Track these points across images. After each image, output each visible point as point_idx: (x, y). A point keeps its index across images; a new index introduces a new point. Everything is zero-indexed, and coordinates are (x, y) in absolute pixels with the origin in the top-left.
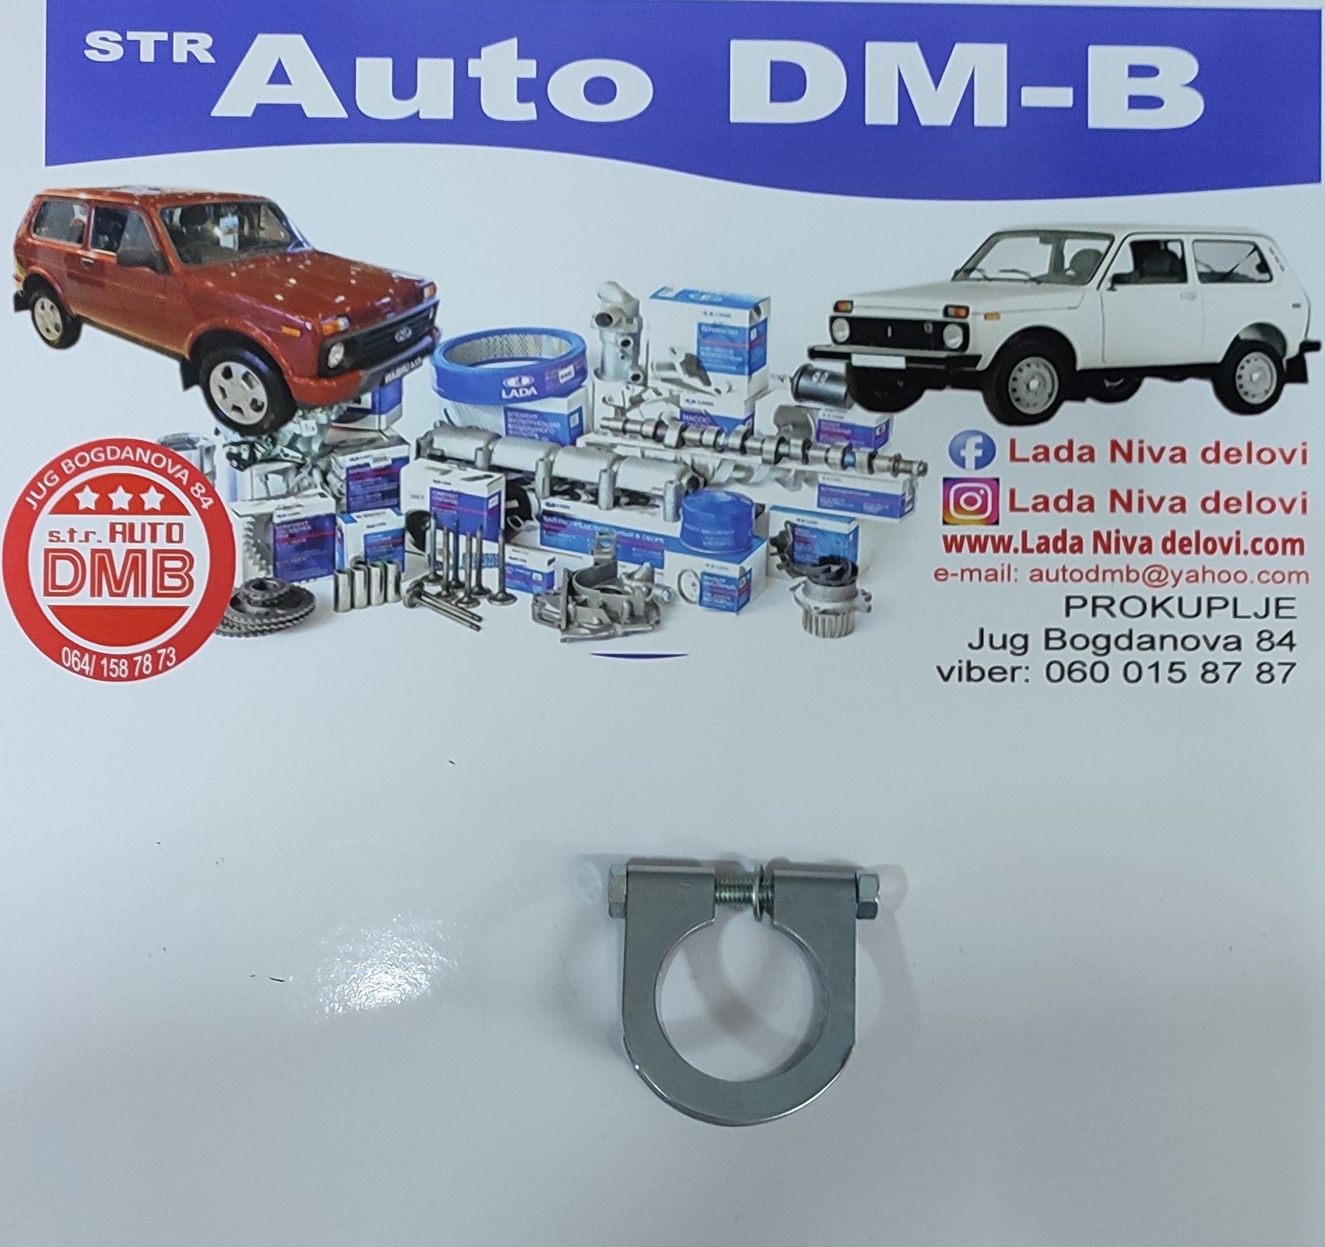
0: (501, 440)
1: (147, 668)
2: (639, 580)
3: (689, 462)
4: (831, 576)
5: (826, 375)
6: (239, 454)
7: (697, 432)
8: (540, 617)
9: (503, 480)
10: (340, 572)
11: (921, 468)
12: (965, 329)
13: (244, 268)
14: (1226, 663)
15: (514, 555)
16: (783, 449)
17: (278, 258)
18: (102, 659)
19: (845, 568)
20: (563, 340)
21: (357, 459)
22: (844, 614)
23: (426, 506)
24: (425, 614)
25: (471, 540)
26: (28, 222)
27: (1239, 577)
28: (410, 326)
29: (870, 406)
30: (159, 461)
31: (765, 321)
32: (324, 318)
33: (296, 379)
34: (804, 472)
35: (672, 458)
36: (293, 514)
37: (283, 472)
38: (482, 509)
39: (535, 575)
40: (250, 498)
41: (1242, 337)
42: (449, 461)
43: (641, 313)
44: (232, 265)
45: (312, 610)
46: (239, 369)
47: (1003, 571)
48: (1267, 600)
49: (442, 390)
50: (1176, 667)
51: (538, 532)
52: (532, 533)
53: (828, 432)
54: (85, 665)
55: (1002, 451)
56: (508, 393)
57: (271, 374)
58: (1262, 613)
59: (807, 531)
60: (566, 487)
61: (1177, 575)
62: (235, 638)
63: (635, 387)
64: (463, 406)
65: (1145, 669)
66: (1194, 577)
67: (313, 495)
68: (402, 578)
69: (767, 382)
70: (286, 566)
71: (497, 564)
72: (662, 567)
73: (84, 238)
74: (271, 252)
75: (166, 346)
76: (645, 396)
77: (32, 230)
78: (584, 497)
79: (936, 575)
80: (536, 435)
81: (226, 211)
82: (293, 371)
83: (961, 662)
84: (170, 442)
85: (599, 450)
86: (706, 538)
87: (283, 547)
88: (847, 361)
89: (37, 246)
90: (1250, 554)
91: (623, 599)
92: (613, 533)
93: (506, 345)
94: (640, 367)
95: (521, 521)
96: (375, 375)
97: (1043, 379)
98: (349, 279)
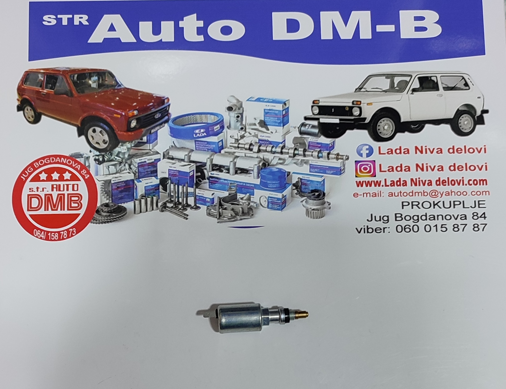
0: (193, 152)
1: (65, 236)
2: (245, 200)
3: (262, 158)
4: (316, 197)
5: (311, 126)
6: (99, 159)
7: (265, 147)
8: (209, 214)
9: (195, 165)
10: (136, 200)
11: (347, 158)
12: (360, 109)
13: (100, 94)
14: (461, 224)
15: (199, 192)
16: (296, 152)
17: (112, 90)
18: (49, 233)
19: (321, 193)
20: (215, 116)
21: (142, 160)
22: (321, 210)
23: (167, 176)
24: (167, 214)
25: (183, 187)
26: (22, 81)
27: (464, 193)
28: (160, 113)
29: (327, 136)
30: (69, 162)
31: (288, 108)
32: (129, 111)
33: (119, 132)
34: (304, 160)
35: (256, 156)
36: (118, 180)
37: (114, 165)
38: (188, 177)
39: (207, 199)
40: (103, 174)
41: (460, 109)
42: (175, 160)
43: (243, 106)
44: (95, 93)
45: (126, 213)
46: (98, 129)
47: (378, 193)
48: (475, 201)
49: (172, 135)
50: (443, 226)
51: (208, 184)
52: (205, 184)
53: (312, 146)
54: (42, 235)
55: (376, 151)
56: (196, 135)
57: (110, 130)
58: (473, 206)
59: (306, 181)
60: (218, 167)
61: (442, 193)
62: (98, 225)
63: (242, 132)
64: (180, 140)
65: (432, 227)
66: (448, 194)
67: (126, 173)
68: (159, 202)
69: (289, 129)
70: (116, 198)
71: (193, 196)
72: (253, 195)
73: (42, 85)
74: (110, 89)
75: (72, 122)
76: (245, 135)
77: (23, 83)
78: (224, 171)
79: (354, 195)
80: (206, 150)
81: (93, 75)
82: (117, 128)
83: (364, 226)
84: (73, 155)
85: (229, 154)
86: (269, 184)
87: (115, 192)
88: (318, 121)
89: (25, 89)
90: (468, 185)
91: (240, 207)
92: (235, 183)
93: (195, 119)
94: (244, 124)
95: (202, 180)
96: (147, 130)
97: (389, 125)
98: (138, 97)
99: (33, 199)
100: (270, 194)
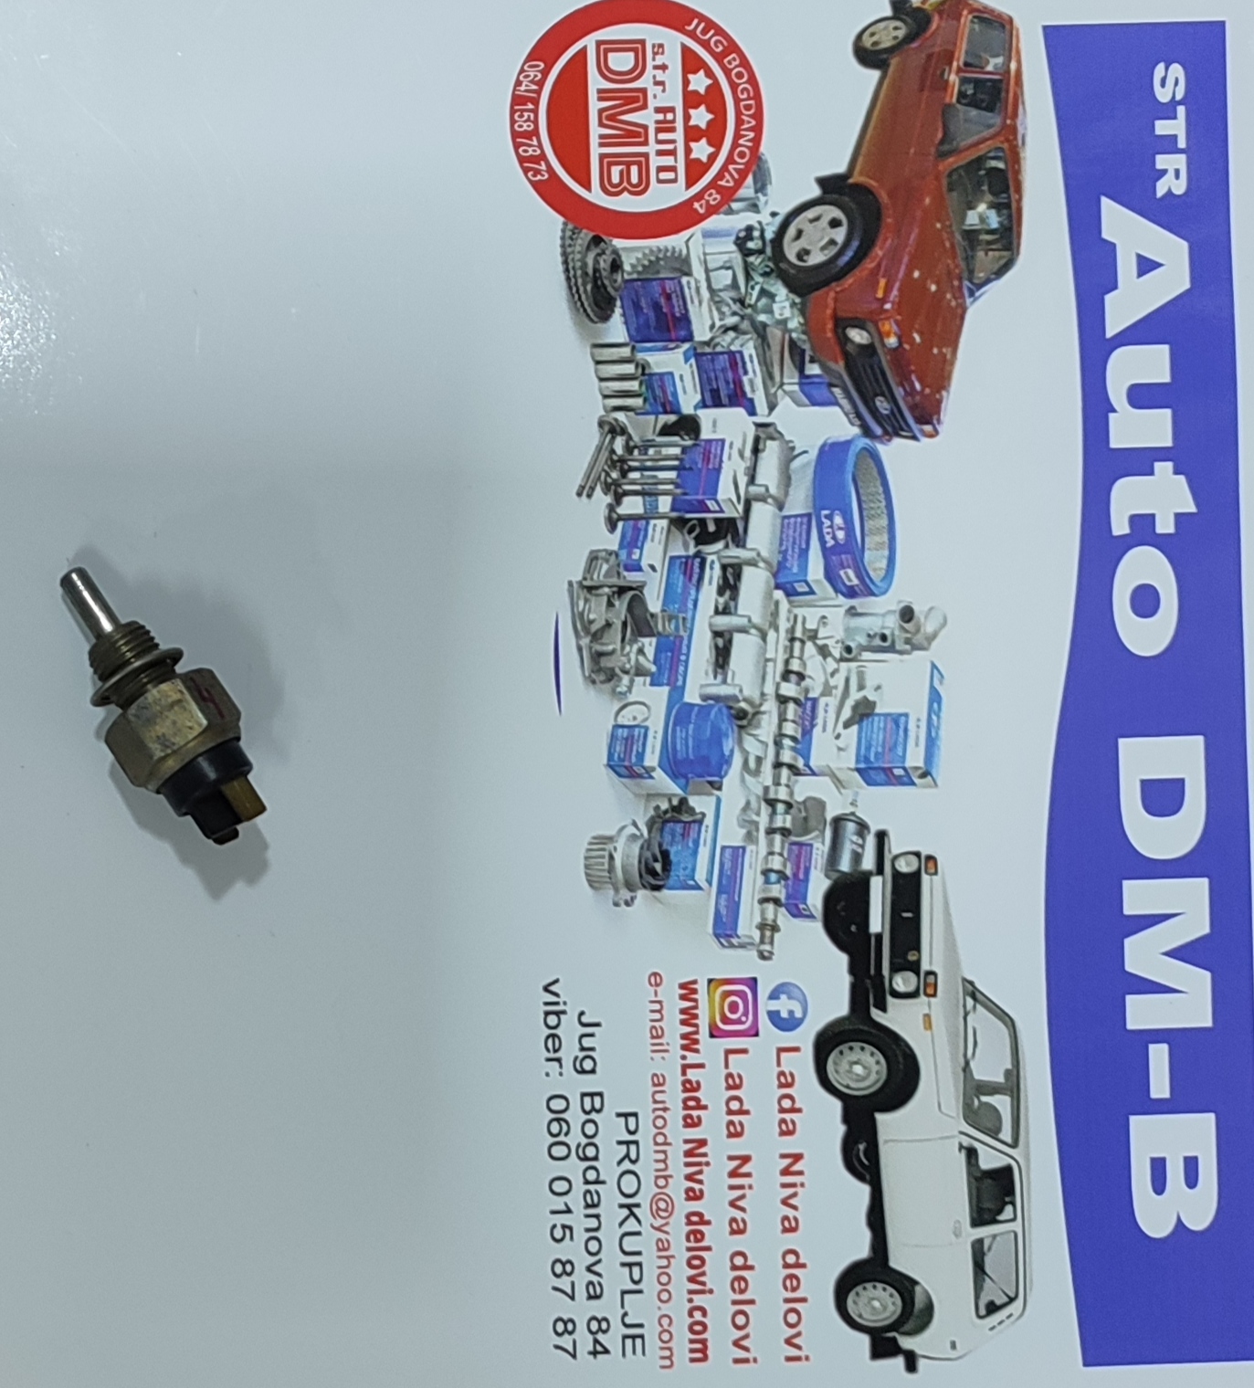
0: (777, 511)
1: (526, 151)
2: (637, 660)
3: (763, 709)
4: (650, 867)
5: (860, 850)
6: (751, 239)
7: (795, 716)
8: (594, 558)
9: (735, 515)
10: (633, 348)
11: (766, 954)
12: (913, 995)
13: (945, 235)
14: (573, 1284)
15: (658, 529)
16: (780, 807)
17: (957, 271)
18: (533, 104)
19: (659, 878)
20: (884, 572)
21: (752, 361)
22: (610, 878)
23: (706, 434)
24: (593, 437)
25: (672, 483)
26: (985, 10)
27: (664, 1295)
28: (892, 412)
29: (830, 898)
30: (742, 155)
31: (913, 784)
32: (897, 323)
33: (832, 294)
34: (757, 830)
35: (766, 691)
36: (691, 297)
37: (735, 285)
38: (704, 494)
39: (637, 551)
40: (707, 251)
41: (918, 1289)
42: (753, 458)
43: (917, 653)
44: (948, 223)
45: (592, 320)
46: (840, 235)
47: (661, 1044)
48: (641, 1326)
49: (826, 448)
50: (568, 1232)
51: (683, 553)
52: (682, 549)
53: (800, 855)
54: (526, 86)
55: (788, 1039)
56: (826, 517)
57: (837, 269)
58: (628, 1320)
59: (696, 835)
60: (732, 582)
61: (665, 1228)
62: (559, 242)
63: (839, 650)
64: (810, 472)
65: (565, 1198)
66: (663, 1247)
67: (712, 318)
68: (629, 413)
69: (850, 788)
70: (636, 292)
71: (648, 511)
72: (652, 684)
73: (969, 69)
74: (963, 264)
75: (861, 160)
76: (829, 660)
77: (976, 14)
78: (721, 600)
79: (655, 974)
80: (784, 548)
81: (1003, 215)
82: (842, 291)
83: (565, 1003)
84: (762, 165)
85: (772, 614)
86: (684, 730)
87: (656, 287)
88: (874, 872)
89: (959, 21)
90: (689, 1306)
91: (617, 645)
92: (685, 631)
93: (876, 513)
94: (860, 655)
95: (694, 535)
96: (841, 377)
97: (863, 1079)
98: (938, 347)
99: (631, 55)
100: (656, 732)
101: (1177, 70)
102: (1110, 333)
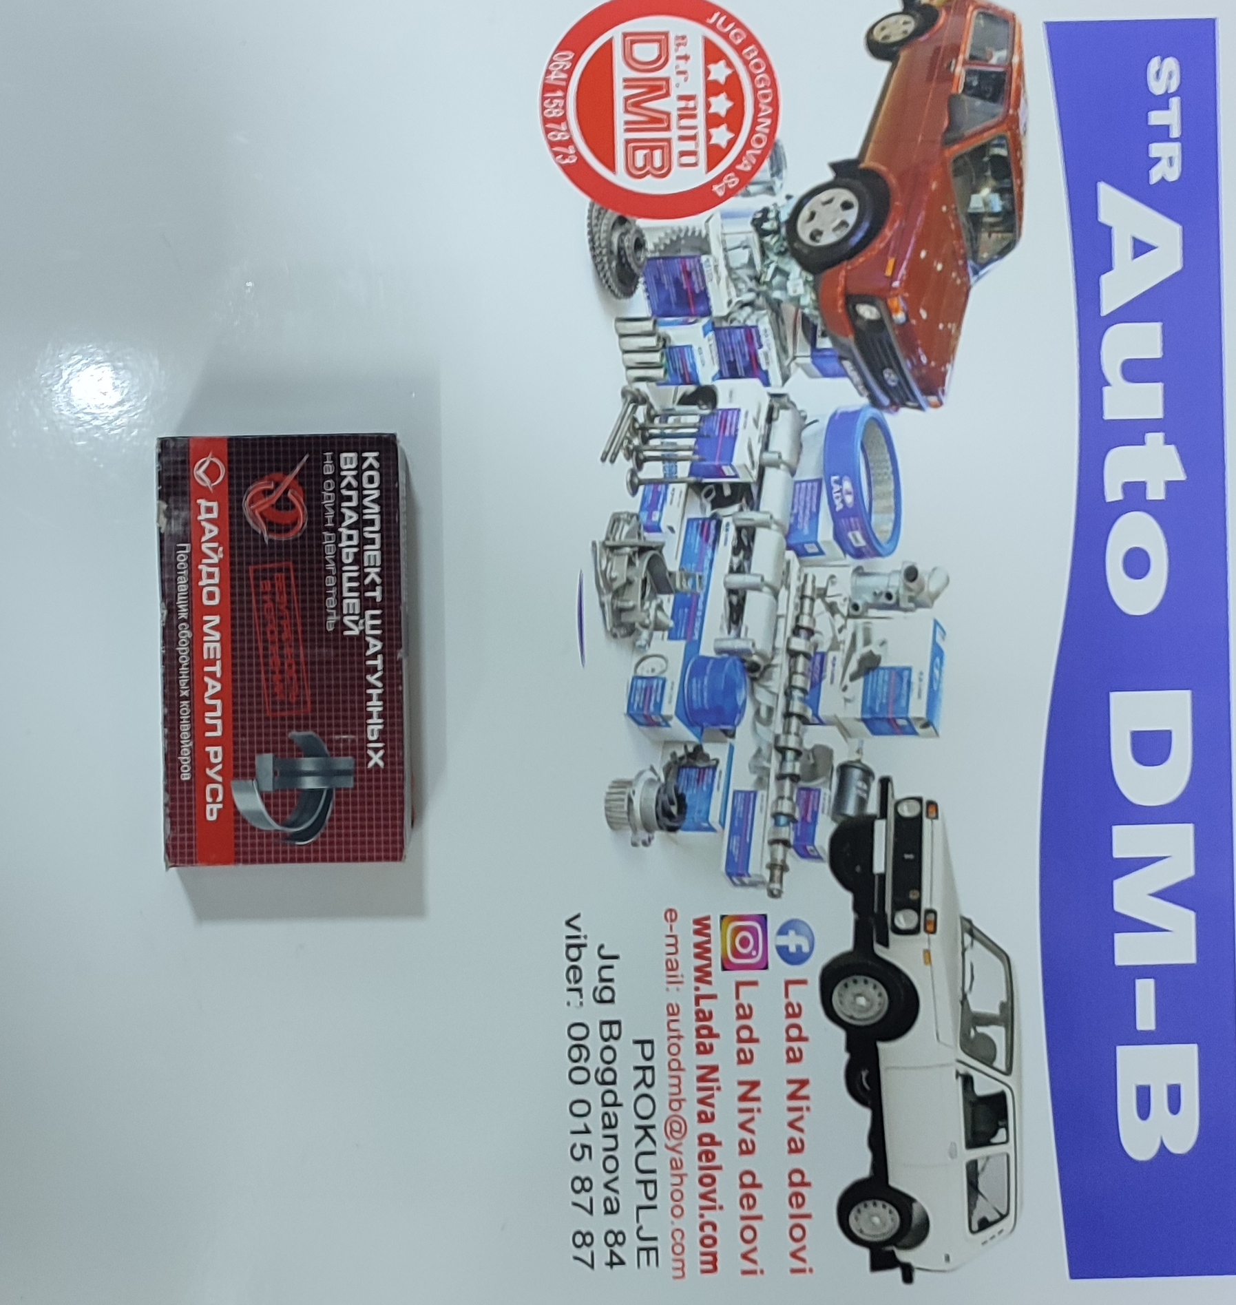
0: (789, 476)
1: (555, 136)
3: (775, 662)
4: (666, 806)
5: (865, 795)
6: (768, 220)
7: (805, 669)
8: (616, 520)
9: (748, 479)
10: (655, 323)
11: (776, 892)
12: (915, 931)
13: (951, 218)
14: (592, 1199)
15: (677, 493)
16: (790, 755)
17: (962, 251)
18: (562, 91)
19: (675, 820)
20: (890, 534)
21: (767, 336)
22: (629, 820)
23: (722, 404)
24: (616, 406)
25: (689, 449)
26: (988, 6)
27: (677, 1210)
28: (899, 383)
29: (835, 840)
30: (759, 141)
31: (915, 733)
32: (904, 299)
33: (843, 273)
34: (768, 775)
35: (778, 645)
36: (710, 274)
37: (751, 263)
38: (720, 459)
39: (658, 513)
40: (725, 231)
41: (915, 1206)
42: (768, 426)
43: (920, 611)
44: (953, 206)
45: (616, 296)
46: (851, 216)
47: (676, 976)
48: (655, 1239)
49: (837, 417)
50: (587, 1151)
51: (700, 515)
52: (699, 509)
53: (808, 799)
54: (556, 74)
55: (795, 972)
56: (836, 482)
57: (849, 249)
58: (642, 1234)
59: (710, 780)
60: (746, 543)
61: (679, 1149)
62: (586, 222)
63: (846, 607)
64: (822, 440)
65: (584, 1120)
66: (676, 1166)
67: (729, 294)
68: (651, 384)
69: (856, 737)
70: (659, 269)
71: (668, 476)
72: (670, 638)
73: (977, 62)
74: (967, 244)
75: (871, 145)
76: (838, 616)
77: (981, 10)
78: (736, 560)
79: (671, 910)
80: (795, 511)
81: (1006, 199)
82: (852, 270)
83: (585, 937)
84: (777, 149)
85: (783, 573)
86: (700, 682)
87: (677, 266)
88: (878, 816)
89: (966, 16)
90: (700, 1221)
91: (637, 601)
92: (701, 589)
93: (883, 479)
94: (867, 611)
95: (710, 498)
96: (850, 351)
97: (867, 1009)
98: (943, 323)
99: (655, 46)
100: (673, 683)
101: (1171, 64)
102: (1105, 311)
